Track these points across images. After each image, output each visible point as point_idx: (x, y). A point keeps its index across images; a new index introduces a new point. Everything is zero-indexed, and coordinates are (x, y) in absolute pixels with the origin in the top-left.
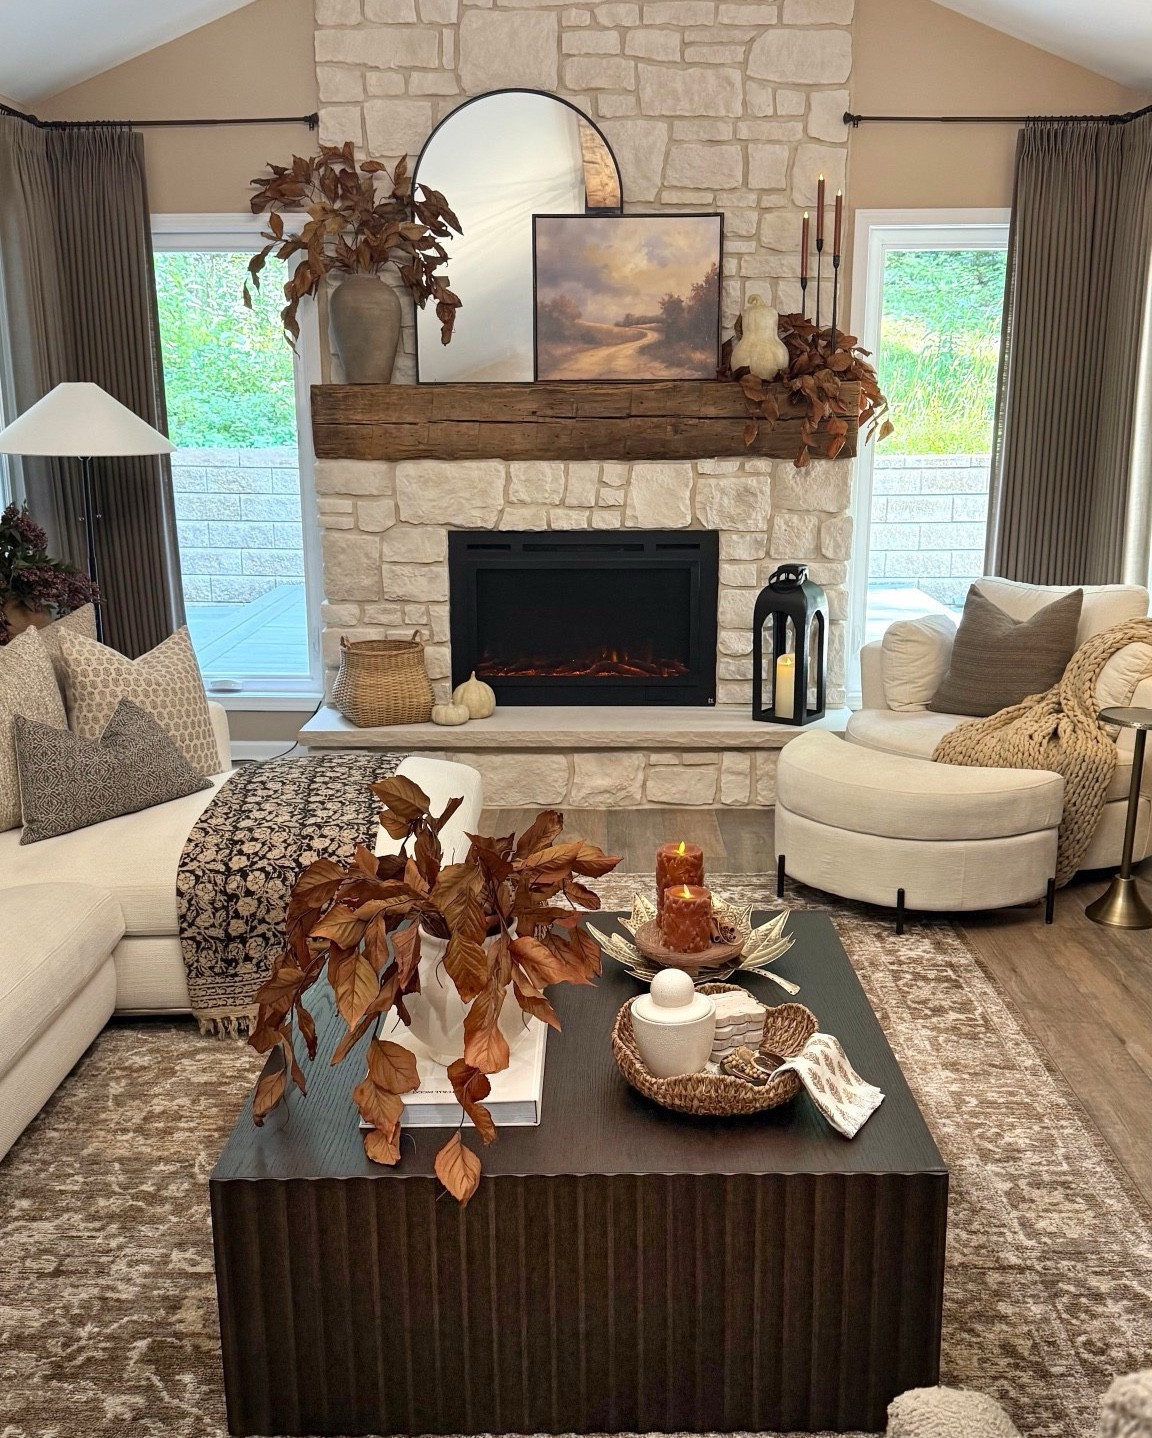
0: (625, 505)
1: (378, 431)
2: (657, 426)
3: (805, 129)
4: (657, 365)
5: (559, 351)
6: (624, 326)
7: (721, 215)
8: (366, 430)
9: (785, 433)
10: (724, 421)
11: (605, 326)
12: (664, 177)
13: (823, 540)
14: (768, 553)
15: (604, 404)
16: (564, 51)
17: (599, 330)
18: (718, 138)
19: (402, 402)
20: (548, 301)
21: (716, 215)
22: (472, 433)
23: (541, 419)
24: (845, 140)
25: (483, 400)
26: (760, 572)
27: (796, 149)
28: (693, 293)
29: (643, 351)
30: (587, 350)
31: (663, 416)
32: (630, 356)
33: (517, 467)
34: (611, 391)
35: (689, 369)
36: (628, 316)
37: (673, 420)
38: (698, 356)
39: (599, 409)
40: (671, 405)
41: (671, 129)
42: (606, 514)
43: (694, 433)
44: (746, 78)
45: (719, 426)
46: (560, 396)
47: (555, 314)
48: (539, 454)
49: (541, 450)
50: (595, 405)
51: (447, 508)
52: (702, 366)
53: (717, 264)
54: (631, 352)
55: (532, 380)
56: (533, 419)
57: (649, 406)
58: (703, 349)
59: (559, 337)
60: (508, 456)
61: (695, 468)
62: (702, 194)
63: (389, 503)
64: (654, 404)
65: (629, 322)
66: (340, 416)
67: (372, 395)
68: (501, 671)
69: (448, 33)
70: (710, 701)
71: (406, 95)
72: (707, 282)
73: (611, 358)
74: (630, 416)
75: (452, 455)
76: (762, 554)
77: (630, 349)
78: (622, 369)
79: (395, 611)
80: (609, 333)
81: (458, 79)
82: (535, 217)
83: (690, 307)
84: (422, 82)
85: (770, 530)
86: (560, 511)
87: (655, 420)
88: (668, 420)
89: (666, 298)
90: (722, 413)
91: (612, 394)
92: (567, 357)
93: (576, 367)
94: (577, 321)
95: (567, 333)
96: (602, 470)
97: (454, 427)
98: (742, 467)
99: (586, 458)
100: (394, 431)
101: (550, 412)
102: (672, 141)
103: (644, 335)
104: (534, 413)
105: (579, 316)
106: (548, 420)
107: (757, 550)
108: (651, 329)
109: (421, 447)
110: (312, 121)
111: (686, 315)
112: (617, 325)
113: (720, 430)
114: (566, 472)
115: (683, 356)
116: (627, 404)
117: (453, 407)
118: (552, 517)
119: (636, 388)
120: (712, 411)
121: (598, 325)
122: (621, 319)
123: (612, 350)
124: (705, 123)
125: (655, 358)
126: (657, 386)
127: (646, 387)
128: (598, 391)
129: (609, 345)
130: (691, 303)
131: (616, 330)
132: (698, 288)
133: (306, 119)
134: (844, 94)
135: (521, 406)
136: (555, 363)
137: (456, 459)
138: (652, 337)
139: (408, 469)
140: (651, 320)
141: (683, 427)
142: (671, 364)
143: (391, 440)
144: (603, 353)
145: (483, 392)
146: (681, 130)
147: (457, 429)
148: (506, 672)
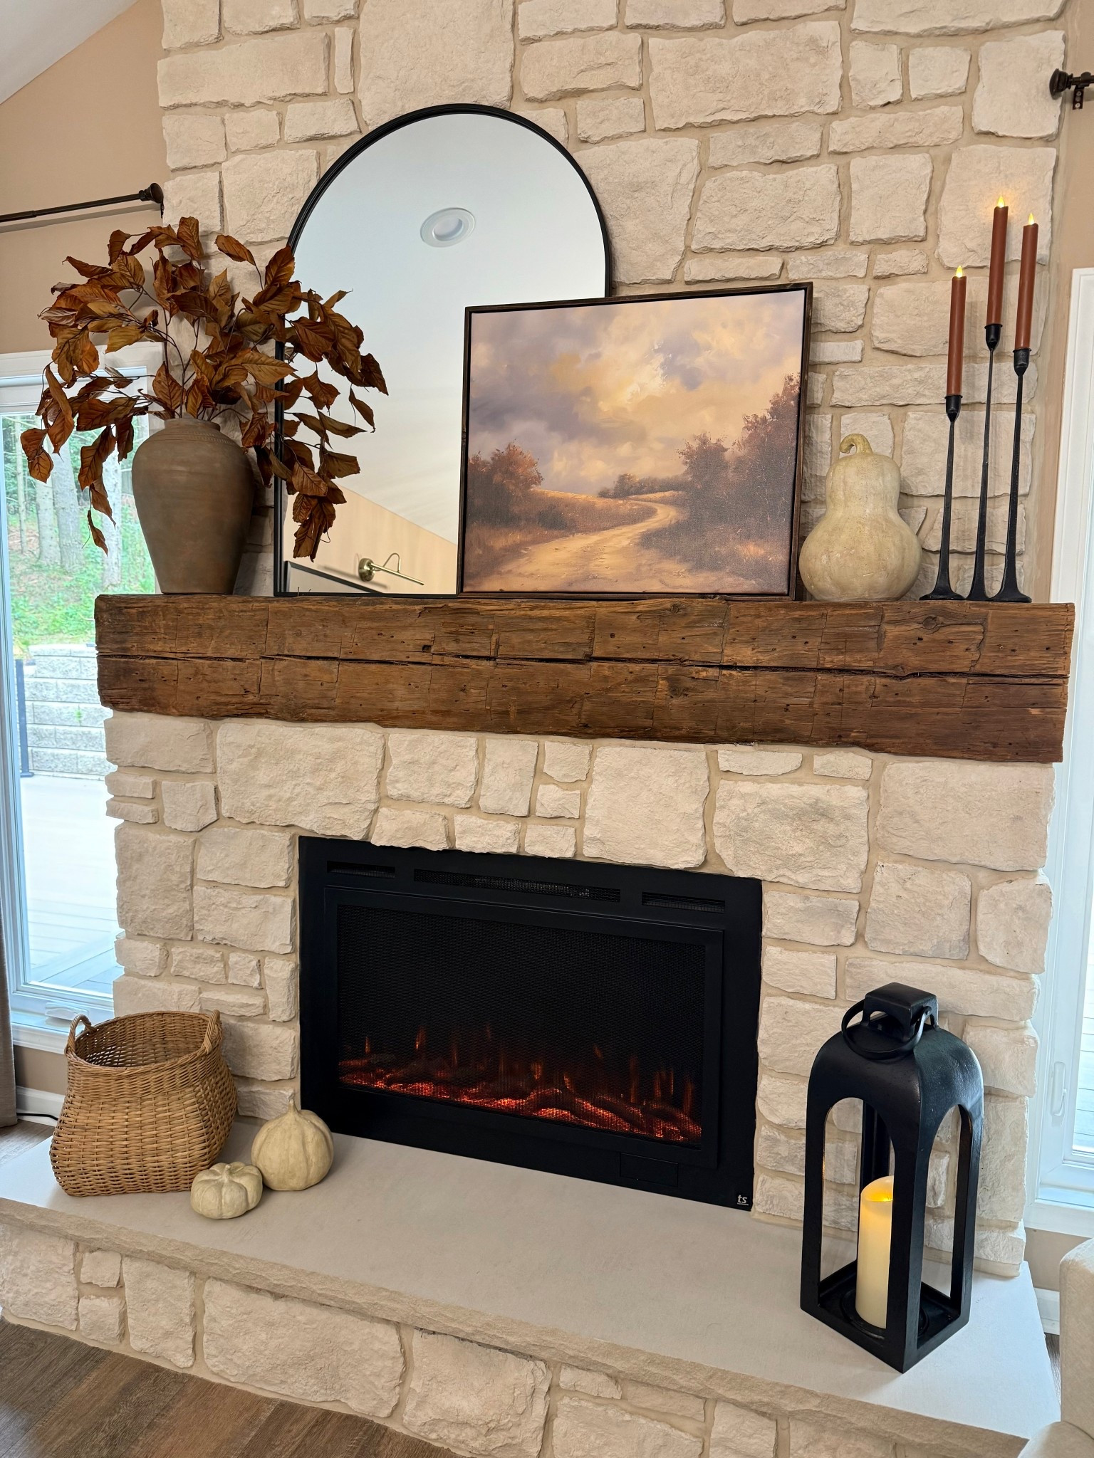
0: (582, 818)
1: (185, 670)
2: (641, 680)
3: (967, 118)
4: (671, 566)
5: (501, 541)
6: (616, 496)
7: (807, 288)
8: (166, 668)
9: (898, 703)
10: (770, 676)
11: (582, 497)
12: (689, 234)
13: (980, 926)
14: (859, 936)
15: (543, 635)
16: (523, 32)
17: (570, 505)
18: (794, 154)
19: (222, 623)
20: (486, 456)
21: (796, 287)
22: (326, 678)
23: (437, 660)
24: (1051, 130)
25: (344, 622)
26: (841, 972)
27: (948, 160)
28: (747, 434)
29: (647, 540)
30: (547, 540)
31: (653, 661)
32: (625, 548)
33: (400, 738)
34: (557, 613)
35: (733, 573)
36: (623, 479)
37: (671, 670)
38: (752, 551)
39: (537, 644)
40: (666, 640)
41: (704, 149)
42: (550, 831)
43: (710, 694)
44: (850, 35)
45: (760, 683)
46: (472, 619)
47: (497, 478)
48: (434, 719)
49: (435, 712)
50: (530, 637)
51: (290, 800)
52: (760, 569)
53: (796, 377)
54: (625, 543)
55: (453, 591)
56: (425, 658)
57: (627, 642)
58: (761, 536)
59: (503, 517)
60: (387, 719)
61: (711, 760)
62: (761, 258)
63: (205, 786)
64: (635, 639)
65: (625, 488)
66: (133, 645)
67: (179, 612)
68: (380, 1077)
69: (342, 35)
70: (742, 1200)
71: (281, 144)
72: (774, 412)
73: (587, 555)
74: (590, 658)
75: (297, 713)
76: (848, 938)
77: (623, 537)
78: (609, 573)
79: (211, 961)
80: (587, 509)
81: (355, 106)
82: (470, 311)
83: (740, 461)
84: (303, 119)
85: (866, 890)
86: (472, 820)
87: (636, 667)
88: (661, 668)
89: (695, 445)
90: (764, 659)
91: (559, 619)
92: (514, 552)
93: (530, 568)
94: (534, 488)
95: (516, 510)
96: (540, 754)
97: (299, 668)
98: (806, 763)
99: (513, 730)
100: (208, 671)
101: (452, 647)
102: (706, 170)
103: (650, 513)
104: (426, 648)
105: (538, 479)
106: (448, 660)
107: (838, 929)
108: (664, 501)
109: (250, 698)
110: (154, 194)
111: (730, 474)
112: (603, 494)
113: (761, 692)
114: (480, 752)
115: (723, 551)
116: (586, 637)
117: (299, 634)
118: (458, 829)
119: (603, 609)
120: (746, 655)
121: (570, 495)
122: (611, 485)
123: (593, 539)
124: (766, 127)
125: (670, 554)
126: (642, 606)
127: (622, 607)
128: (537, 613)
129: (587, 530)
130: (741, 453)
131: (601, 503)
132: (755, 425)
133: (143, 195)
134: (1054, 37)
135: (407, 635)
136: (495, 563)
137: (302, 720)
138: (665, 516)
139: (234, 733)
140: (666, 486)
141: (690, 684)
142: (699, 565)
143: (205, 685)
144: (576, 544)
145: (345, 610)
146: (724, 145)
147: (304, 671)
148: (389, 1082)
